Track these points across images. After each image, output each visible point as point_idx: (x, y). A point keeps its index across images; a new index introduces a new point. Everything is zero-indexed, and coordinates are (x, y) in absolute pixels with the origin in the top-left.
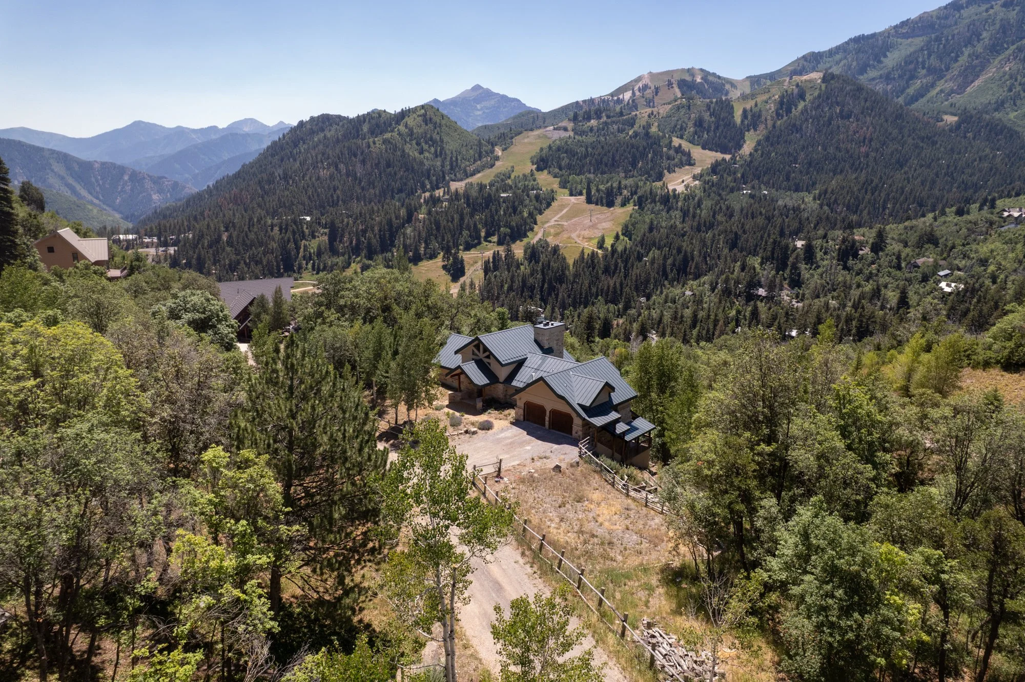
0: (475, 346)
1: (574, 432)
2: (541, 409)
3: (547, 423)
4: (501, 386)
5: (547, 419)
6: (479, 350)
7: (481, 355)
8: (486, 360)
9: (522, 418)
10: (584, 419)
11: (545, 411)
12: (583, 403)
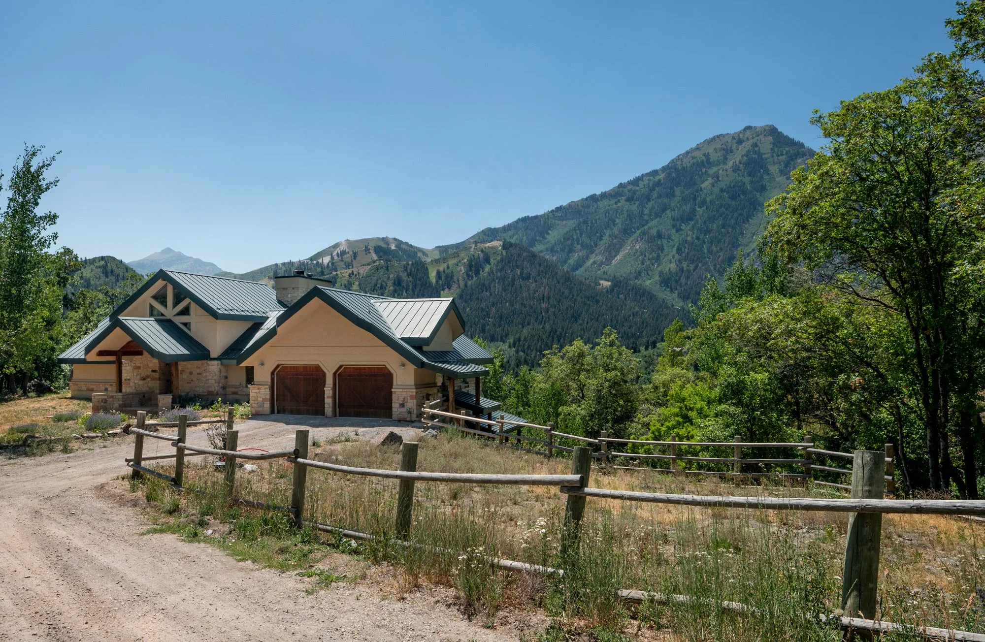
0: (155, 297)
1: (395, 406)
2: (315, 375)
3: (328, 401)
4: (214, 367)
5: (328, 391)
6: (164, 303)
7: (170, 312)
8: (179, 320)
9: (267, 405)
10: (422, 365)
11: (324, 374)
12: (416, 335)
